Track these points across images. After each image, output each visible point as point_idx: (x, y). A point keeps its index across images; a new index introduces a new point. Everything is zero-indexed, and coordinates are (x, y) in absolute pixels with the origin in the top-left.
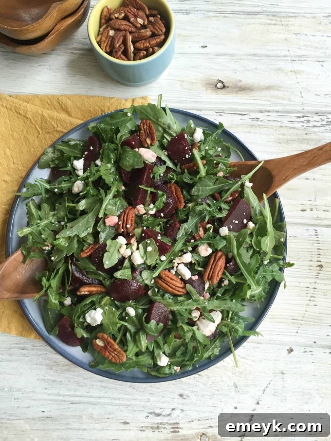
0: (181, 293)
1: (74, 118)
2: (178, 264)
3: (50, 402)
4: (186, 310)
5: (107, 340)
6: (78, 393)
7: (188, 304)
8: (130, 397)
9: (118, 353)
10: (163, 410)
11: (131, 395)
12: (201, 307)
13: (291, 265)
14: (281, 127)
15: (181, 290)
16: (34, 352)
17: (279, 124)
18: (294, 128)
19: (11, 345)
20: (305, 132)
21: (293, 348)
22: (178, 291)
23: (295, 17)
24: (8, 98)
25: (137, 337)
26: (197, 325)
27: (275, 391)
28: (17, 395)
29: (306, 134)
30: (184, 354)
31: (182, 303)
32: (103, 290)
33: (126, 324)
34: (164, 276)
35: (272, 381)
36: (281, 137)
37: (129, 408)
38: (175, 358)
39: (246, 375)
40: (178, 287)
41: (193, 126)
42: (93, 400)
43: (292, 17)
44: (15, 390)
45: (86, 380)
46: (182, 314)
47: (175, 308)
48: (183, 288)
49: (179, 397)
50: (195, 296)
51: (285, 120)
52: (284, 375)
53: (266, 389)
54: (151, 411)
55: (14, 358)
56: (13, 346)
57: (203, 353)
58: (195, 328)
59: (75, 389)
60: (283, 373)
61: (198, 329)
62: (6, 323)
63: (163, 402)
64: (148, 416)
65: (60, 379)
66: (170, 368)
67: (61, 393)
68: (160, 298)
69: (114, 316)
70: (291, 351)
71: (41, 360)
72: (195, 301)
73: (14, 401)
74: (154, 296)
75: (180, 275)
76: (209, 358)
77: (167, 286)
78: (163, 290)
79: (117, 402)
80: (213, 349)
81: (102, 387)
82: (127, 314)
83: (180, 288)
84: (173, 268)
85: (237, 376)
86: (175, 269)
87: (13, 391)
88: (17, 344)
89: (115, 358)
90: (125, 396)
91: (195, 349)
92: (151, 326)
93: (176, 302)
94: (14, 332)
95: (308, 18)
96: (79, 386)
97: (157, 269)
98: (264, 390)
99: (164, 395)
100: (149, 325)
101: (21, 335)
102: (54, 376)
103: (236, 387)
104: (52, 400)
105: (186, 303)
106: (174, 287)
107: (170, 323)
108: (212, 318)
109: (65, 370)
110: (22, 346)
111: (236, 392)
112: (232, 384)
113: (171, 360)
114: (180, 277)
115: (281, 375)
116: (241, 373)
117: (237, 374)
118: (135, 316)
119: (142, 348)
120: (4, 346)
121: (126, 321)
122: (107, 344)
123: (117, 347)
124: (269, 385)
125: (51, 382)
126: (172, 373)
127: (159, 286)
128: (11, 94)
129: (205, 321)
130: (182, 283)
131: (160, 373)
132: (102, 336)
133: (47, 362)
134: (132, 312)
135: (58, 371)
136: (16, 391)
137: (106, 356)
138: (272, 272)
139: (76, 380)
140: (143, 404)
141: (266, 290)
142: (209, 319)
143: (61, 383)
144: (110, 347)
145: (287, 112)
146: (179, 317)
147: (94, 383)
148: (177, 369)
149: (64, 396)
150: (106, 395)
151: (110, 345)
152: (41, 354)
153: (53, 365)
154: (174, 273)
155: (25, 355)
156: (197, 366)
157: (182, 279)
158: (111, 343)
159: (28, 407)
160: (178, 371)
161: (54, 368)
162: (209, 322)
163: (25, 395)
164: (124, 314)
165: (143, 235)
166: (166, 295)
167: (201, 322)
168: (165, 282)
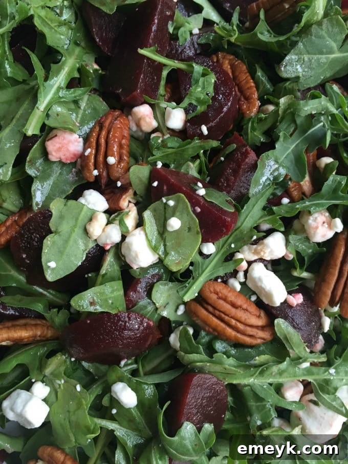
0: (259, 341)
2: (250, 263)
4: (271, 384)
7: (281, 373)
12: (315, 380)
15: (261, 334)
22: (251, 336)
31: (262, 369)
32: (49, 333)
33: (111, 425)
34: (214, 297)
40: (251, 326)
46: (262, 395)
48: (262, 328)
50: (298, 347)
68: (204, 357)
69: (79, 405)
74: (187, 352)
75: (254, 293)
77: (222, 325)
78: (208, 333)
82: (115, 402)
83: (257, 327)
84: (234, 274)
86: (241, 275)
92: (183, 438)
93: (246, 365)
97: (195, 280)
100: (176, 438)
105: (275, 369)
106: (240, 325)
107: (228, 415)
108: (343, 405)
114: (254, 298)
118: (137, 406)
121: (112, 418)
127: (198, 322)
129: (321, 412)
130: (262, 314)
132: (51, 455)
134: (127, 396)
142: (330, 407)
146: (252, 403)
154: (238, 287)
157: (260, 304)
162: (330, 413)
164: (105, 401)
165: (155, 184)
166: (219, 346)
167: (309, 412)
168: (217, 313)
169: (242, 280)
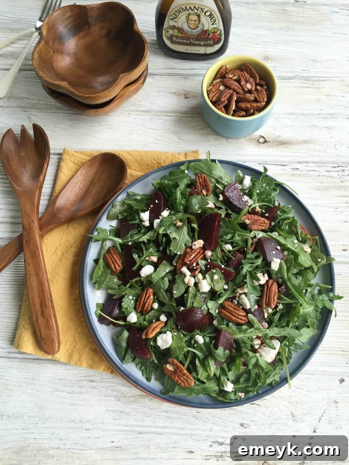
0: (244, 322)
1: (133, 170)
2: (240, 294)
3: (119, 432)
4: (248, 338)
5: (176, 365)
6: (144, 424)
7: (251, 332)
8: (194, 427)
9: (187, 377)
10: (225, 439)
11: (194, 425)
12: (262, 334)
13: (340, 298)
14: (319, 175)
15: (244, 318)
16: (102, 384)
17: (317, 173)
18: (331, 177)
19: (81, 377)
20: (341, 180)
21: (344, 378)
22: (241, 319)
23: (326, 80)
24: (75, 154)
25: (206, 363)
26: (259, 352)
27: (330, 419)
28: (87, 426)
29: (342, 182)
30: (247, 380)
31: (245, 331)
33: (195, 351)
34: (227, 306)
35: (326, 409)
36: (319, 184)
37: (193, 437)
38: (239, 384)
39: (302, 404)
40: (240, 315)
41: (241, 175)
42: (159, 430)
43: (322, 81)
44: (85, 421)
45: (151, 411)
46: (245, 341)
47: (239, 336)
48: (244, 316)
49: (240, 427)
50: (257, 324)
51: (322, 170)
52: (337, 404)
53: (322, 418)
54: (214, 440)
55: (84, 390)
56: (83, 378)
57: (265, 379)
58: (258, 355)
59: (142, 419)
60: (337, 402)
61: (261, 356)
62: (78, 356)
63: (225, 432)
64: (212, 445)
65: (126, 410)
66: (235, 394)
67: (128, 423)
68: (226, 327)
70: (342, 381)
71: (109, 391)
72: (257, 329)
73: (84, 432)
74: (220, 326)
75: (241, 305)
76: (271, 384)
77: (231, 316)
78: (227, 320)
79: (181, 432)
80: (274, 375)
81: (167, 417)
82: (196, 342)
83: (243, 316)
84: (235, 298)
85: (294, 406)
86: (237, 299)
87: (83, 422)
88: (86, 376)
89: (184, 382)
90: (189, 426)
91: (258, 376)
92: (219, 352)
93: (240, 331)
94: (84, 365)
95: (336, 81)
96: (146, 416)
98: (320, 419)
99: (226, 425)
100: (217, 351)
101: (91, 368)
102: (121, 407)
103: (293, 416)
104: (120, 431)
105: (249, 331)
106: (237, 315)
107: (234, 351)
108: (273, 345)
109: (132, 401)
110: (90, 378)
111: (294, 421)
112: (289, 414)
113: (236, 387)
114: (241, 307)
115: (335, 404)
116: (297, 403)
117: (293, 403)
118: (203, 344)
119: (211, 373)
120: (74, 378)
121: (194, 348)
122: (177, 369)
123: (186, 372)
124: (324, 414)
125: (119, 414)
126: (237, 399)
127: (223, 315)
128: (76, 150)
129: (266, 349)
130: (244, 312)
131: (226, 399)
132: (173, 361)
133: (115, 393)
134: (200, 339)
135: (126, 403)
136: (87, 422)
137: (176, 380)
138: (322, 300)
139: (143, 411)
140: (206, 433)
141: (318, 318)
142: (270, 347)
143: (128, 413)
144: (180, 372)
145: (324, 163)
146: (242, 345)
147: (159, 414)
148: (242, 395)
149: (131, 426)
150: (171, 425)
151: (179, 370)
152: (109, 386)
153: (121, 397)
154: (236, 303)
155: (94, 387)
156: (260, 392)
157: (244, 309)
158: (180, 368)
159: (99, 438)
160: (242, 397)
161: (122, 400)
162: (270, 349)
163: (95, 426)
164: (193, 342)
165: (209, 266)
166: (231, 324)
167: (262, 349)
168: (229, 311)
169: (238, 300)
